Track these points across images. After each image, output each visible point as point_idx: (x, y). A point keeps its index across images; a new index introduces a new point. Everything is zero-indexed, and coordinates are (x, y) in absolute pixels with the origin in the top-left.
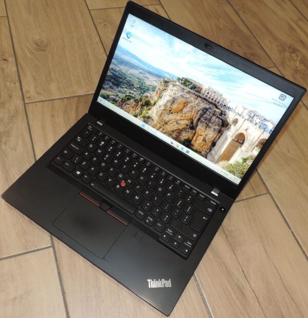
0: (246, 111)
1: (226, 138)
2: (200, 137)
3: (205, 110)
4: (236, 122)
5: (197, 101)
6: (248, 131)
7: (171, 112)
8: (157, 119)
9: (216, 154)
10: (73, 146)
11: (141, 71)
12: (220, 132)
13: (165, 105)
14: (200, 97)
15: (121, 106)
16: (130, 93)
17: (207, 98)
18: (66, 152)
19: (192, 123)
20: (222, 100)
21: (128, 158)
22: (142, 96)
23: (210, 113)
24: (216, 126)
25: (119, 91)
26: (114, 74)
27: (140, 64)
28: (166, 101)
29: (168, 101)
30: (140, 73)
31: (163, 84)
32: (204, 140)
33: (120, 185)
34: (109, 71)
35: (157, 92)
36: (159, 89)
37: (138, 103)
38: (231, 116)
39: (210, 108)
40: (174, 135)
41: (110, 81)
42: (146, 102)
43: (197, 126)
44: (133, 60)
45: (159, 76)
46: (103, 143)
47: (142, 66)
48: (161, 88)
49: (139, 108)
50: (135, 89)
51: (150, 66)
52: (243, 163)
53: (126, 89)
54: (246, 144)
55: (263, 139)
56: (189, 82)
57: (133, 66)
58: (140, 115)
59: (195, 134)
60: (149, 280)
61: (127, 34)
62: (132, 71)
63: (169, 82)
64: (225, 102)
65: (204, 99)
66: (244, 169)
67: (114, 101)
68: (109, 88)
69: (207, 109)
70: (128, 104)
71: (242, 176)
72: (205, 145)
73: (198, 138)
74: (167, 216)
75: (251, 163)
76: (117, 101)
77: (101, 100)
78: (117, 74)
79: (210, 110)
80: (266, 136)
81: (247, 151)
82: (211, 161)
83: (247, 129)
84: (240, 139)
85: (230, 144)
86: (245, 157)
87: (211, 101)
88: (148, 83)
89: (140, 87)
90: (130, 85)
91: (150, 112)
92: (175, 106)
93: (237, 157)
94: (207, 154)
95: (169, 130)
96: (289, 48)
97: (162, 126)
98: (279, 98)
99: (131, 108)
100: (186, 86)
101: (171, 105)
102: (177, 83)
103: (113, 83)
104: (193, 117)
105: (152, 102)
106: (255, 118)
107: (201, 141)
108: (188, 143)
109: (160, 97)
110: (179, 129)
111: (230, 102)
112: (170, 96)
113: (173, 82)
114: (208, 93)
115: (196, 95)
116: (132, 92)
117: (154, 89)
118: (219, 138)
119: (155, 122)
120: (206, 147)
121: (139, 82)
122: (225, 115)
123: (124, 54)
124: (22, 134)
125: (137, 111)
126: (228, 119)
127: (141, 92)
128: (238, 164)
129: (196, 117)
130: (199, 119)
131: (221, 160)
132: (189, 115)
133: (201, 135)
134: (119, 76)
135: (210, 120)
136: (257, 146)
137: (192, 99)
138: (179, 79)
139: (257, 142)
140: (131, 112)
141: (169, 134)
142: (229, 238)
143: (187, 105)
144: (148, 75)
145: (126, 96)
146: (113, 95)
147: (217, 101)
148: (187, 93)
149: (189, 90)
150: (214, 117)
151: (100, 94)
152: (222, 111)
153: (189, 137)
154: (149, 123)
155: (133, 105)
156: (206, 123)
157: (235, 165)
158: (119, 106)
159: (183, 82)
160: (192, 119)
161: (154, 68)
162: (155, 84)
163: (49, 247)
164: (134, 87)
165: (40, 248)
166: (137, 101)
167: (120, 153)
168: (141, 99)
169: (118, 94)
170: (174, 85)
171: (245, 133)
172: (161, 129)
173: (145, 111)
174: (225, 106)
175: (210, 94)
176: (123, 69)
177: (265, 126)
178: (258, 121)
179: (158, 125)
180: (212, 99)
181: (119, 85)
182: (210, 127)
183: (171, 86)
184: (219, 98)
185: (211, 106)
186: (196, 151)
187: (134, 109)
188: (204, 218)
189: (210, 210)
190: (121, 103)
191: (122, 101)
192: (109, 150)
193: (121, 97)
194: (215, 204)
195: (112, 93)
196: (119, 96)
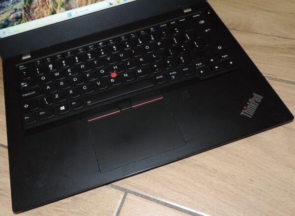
10: (26, 95)
15: (29, 18)
18: (26, 106)
21: (89, 55)
25: (14, 3)
33: (112, 78)
46: (51, 66)
49: (50, 1)
58: (56, 7)
60: (242, 113)
67: (18, 20)
70: (35, 8)
74: (182, 58)
76: (21, 17)
99: (41, 10)
125: (51, 6)
140: (45, 14)
142: (238, 29)
146: (11, 14)
154: (73, 6)
155: (40, 4)
158: (28, 20)
163: (125, 197)
165: (118, 207)
167: (77, 58)
169: (15, 7)
187: (46, 6)
188: (206, 31)
189: (202, 22)
190: (27, 14)
191: (25, 11)
192: (65, 65)
193: (21, 7)
194: (199, 15)
195: (8, 14)
196: (18, 8)
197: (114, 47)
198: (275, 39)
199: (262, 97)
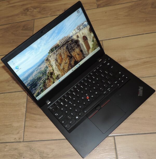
0: (76, 30)
1: (82, 44)
2: (76, 56)
3: (67, 48)
4: (78, 37)
5: (62, 49)
6: (83, 33)
7: (60, 64)
8: (60, 72)
9: (85, 52)
10: (60, 118)
11: (36, 70)
12: (79, 46)
13: (56, 65)
14: (61, 47)
16: (43, 80)
17: (63, 44)
18: (63, 122)
19: (69, 56)
20: (67, 38)
21: (74, 93)
22: (47, 75)
23: (69, 46)
24: (75, 46)
25: (39, 86)
26: (30, 85)
27: (33, 69)
28: (55, 64)
29: (55, 63)
30: (37, 71)
31: (47, 62)
32: (78, 54)
33: (88, 99)
34: (27, 87)
35: (49, 66)
36: (48, 65)
37: (49, 78)
38: (75, 37)
39: (67, 45)
40: (70, 68)
41: (32, 88)
42: (50, 74)
43: (71, 55)
44: (29, 71)
45: (43, 62)
46: (62, 103)
47: (34, 68)
48: (48, 63)
49: (51, 79)
50: (42, 77)
51: (36, 64)
52: (94, 42)
53: (40, 82)
54: (88, 37)
55: (89, 29)
56: (52, 49)
57: (32, 73)
58: (54, 80)
59: (74, 58)
60: (139, 95)
61: (16, 68)
62: (34, 74)
63: (48, 58)
64: (68, 37)
65: (63, 45)
66: (96, 43)
67: (42, 91)
68: (35, 90)
69: (67, 47)
70: (47, 84)
71: (98, 45)
72: (80, 55)
73: (76, 57)
74: (109, 82)
75: (95, 39)
76: (43, 90)
77: (38, 98)
78: (31, 83)
79: (68, 45)
80: (88, 27)
81: (90, 38)
82: (87, 56)
83: (83, 34)
84: (85, 38)
85: (85, 44)
86: (92, 40)
87: (65, 43)
88: (43, 69)
89: (43, 74)
90: (39, 79)
91: (56, 74)
92: (59, 61)
93: (91, 44)
94: (84, 56)
95: (67, 69)
96: (25, 11)
97: (64, 71)
98: (78, 13)
100: (53, 51)
101: (58, 62)
102: (50, 54)
103: (34, 87)
104: (67, 55)
105: (52, 71)
106: (80, 27)
107: (78, 56)
108: (76, 63)
109: (52, 66)
110: (69, 64)
111: (69, 34)
112: (54, 61)
113: (49, 56)
114: (61, 42)
115: (59, 48)
116: (43, 79)
117: (47, 67)
118: (81, 48)
119: (60, 74)
120: (81, 55)
121: (40, 73)
122: (73, 40)
123: (24, 75)
124: (44, 145)
125: (52, 81)
126: (75, 39)
127: (45, 75)
128: (93, 45)
129: (68, 53)
130: (69, 52)
131: (89, 51)
132: (66, 56)
133: (76, 55)
134: (32, 82)
135: (72, 48)
136: (90, 33)
137: (60, 51)
138: (49, 53)
139: (89, 32)
140: (51, 84)
141: (69, 69)
142: (122, 61)
143: (61, 55)
144: (40, 67)
145: (43, 83)
147: (66, 40)
148: (56, 52)
149: (56, 50)
150: (72, 45)
151: (35, 97)
152: (71, 40)
153: (74, 61)
154: (60, 77)
155: (48, 82)
156: (72, 50)
157: (93, 46)
158: (45, 90)
159: (51, 52)
160: (68, 56)
161: (38, 62)
162: (45, 66)
164: (41, 77)
165: (114, 142)
166: (48, 79)
167: (70, 96)
168: (48, 76)
170: (50, 57)
171: (83, 35)
172: (65, 72)
173: (54, 77)
174: (70, 38)
175: (62, 42)
176: (30, 79)
177: (85, 25)
178: (82, 27)
179: (63, 73)
180: (65, 42)
181: (36, 85)
182: (74, 49)
183: (50, 58)
184: (66, 39)
185: (67, 44)
186: (81, 60)
187: (51, 82)
188: (112, 67)
189: (108, 64)
190: (45, 88)
191: (44, 87)
192: (67, 101)
193: (42, 86)
194: (106, 61)
195: (38, 90)
196: (41, 87)
197: (81, 86)
198: (136, 61)
199: (142, 87)
